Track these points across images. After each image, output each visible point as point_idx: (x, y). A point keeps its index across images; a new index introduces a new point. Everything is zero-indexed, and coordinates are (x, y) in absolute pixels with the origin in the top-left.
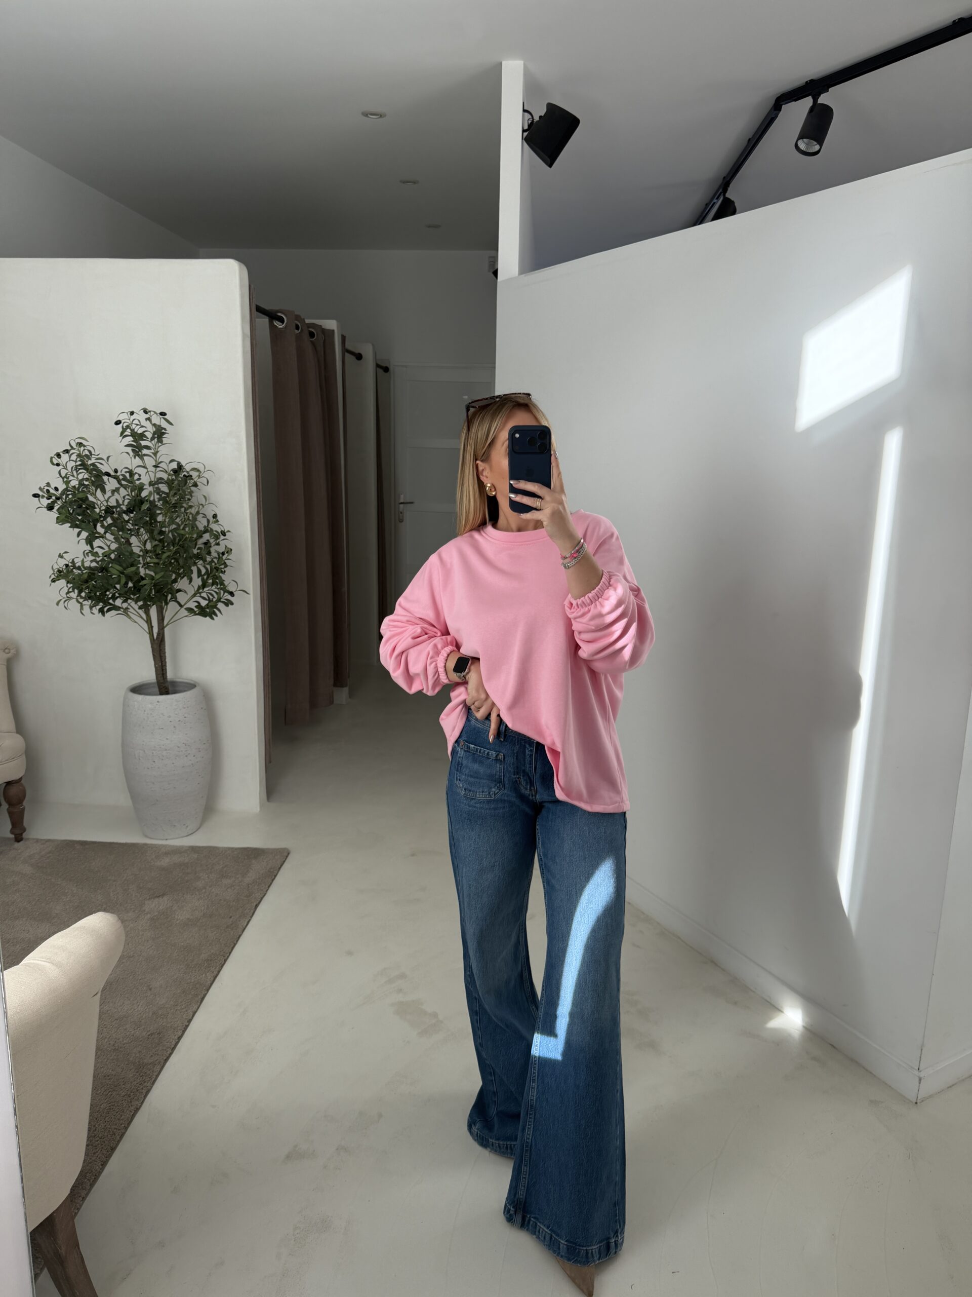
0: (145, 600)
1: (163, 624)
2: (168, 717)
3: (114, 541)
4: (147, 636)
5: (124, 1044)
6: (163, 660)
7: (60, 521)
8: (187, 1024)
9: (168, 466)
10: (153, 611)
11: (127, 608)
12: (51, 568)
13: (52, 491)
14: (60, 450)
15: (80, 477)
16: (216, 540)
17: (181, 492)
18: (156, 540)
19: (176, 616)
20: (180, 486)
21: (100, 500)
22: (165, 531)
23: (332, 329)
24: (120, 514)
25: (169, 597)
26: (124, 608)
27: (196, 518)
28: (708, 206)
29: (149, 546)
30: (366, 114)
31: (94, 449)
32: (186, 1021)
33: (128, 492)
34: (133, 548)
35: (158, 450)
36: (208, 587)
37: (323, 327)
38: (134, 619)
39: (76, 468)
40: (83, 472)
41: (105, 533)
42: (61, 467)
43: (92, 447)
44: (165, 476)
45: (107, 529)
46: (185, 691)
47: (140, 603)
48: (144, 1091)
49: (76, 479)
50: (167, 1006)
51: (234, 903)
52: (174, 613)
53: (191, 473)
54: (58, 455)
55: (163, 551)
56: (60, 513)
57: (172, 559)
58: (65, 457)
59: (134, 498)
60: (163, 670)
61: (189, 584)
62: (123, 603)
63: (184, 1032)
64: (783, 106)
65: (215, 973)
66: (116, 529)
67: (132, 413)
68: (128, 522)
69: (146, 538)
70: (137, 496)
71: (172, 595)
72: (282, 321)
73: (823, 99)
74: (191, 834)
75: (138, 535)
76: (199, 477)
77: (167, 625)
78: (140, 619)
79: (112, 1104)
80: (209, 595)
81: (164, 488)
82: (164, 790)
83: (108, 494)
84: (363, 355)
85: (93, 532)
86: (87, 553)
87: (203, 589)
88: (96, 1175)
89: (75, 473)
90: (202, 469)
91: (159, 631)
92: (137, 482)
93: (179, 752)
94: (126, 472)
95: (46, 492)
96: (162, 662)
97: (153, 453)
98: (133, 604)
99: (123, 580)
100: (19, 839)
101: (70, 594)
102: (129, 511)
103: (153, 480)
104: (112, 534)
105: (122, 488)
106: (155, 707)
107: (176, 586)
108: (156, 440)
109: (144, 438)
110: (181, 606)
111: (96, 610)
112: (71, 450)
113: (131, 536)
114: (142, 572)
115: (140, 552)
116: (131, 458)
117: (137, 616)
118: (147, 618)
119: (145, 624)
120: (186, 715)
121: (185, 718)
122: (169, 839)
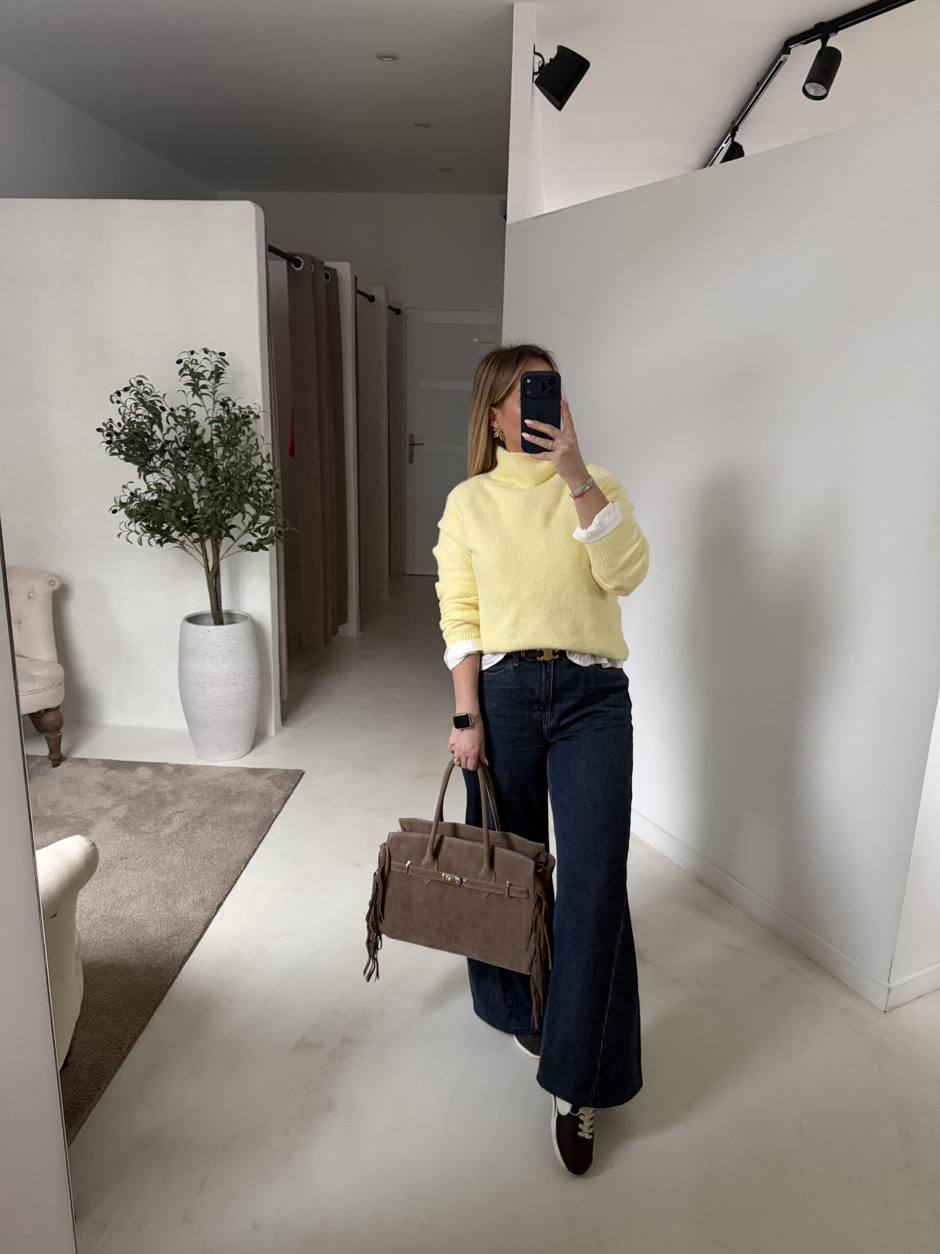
0: (200, 534)
1: (218, 559)
2: (218, 646)
3: (172, 476)
4: (203, 569)
6: (218, 591)
10: (208, 543)
11: (184, 541)
12: (113, 501)
13: (115, 427)
14: (121, 388)
15: (140, 413)
18: (210, 477)
19: (230, 550)
21: (157, 435)
22: (219, 469)
24: (176, 450)
25: (224, 532)
26: (181, 540)
28: (715, 150)
29: (203, 483)
30: (380, 57)
31: (154, 390)
33: (184, 429)
34: (189, 484)
35: (217, 389)
38: (191, 552)
39: (135, 405)
41: (162, 467)
42: (120, 405)
46: (237, 622)
47: (196, 536)
52: (227, 548)
54: (119, 393)
58: (125, 396)
59: (190, 435)
60: (217, 602)
61: (242, 520)
66: (173, 465)
67: (192, 353)
68: (184, 459)
69: (202, 474)
70: (192, 434)
71: (225, 530)
72: (299, 264)
74: (241, 757)
75: (194, 472)
77: (221, 559)
78: (195, 551)
82: (214, 715)
83: (165, 431)
84: (375, 297)
87: (254, 526)
91: (214, 564)
92: (192, 420)
93: (228, 680)
94: (182, 410)
95: (108, 427)
97: (210, 392)
98: (189, 537)
101: (129, 527)
104: (170, 470)
105: (178, 425)
106: (206, 637)
107: (229, 522)
108: (214, 379)
109: (202, 378)
110: (235, 541)
111: (154, 542)
112: (130, 387)
113: (187, 473)
114: (197, 506)
115: (196, 488)
116: (189, 396)
117: (191, 547)
118: (203, 552)
119: (200, 556)
120: (235, 646)
121: (234, 649)
122: (220, 761)
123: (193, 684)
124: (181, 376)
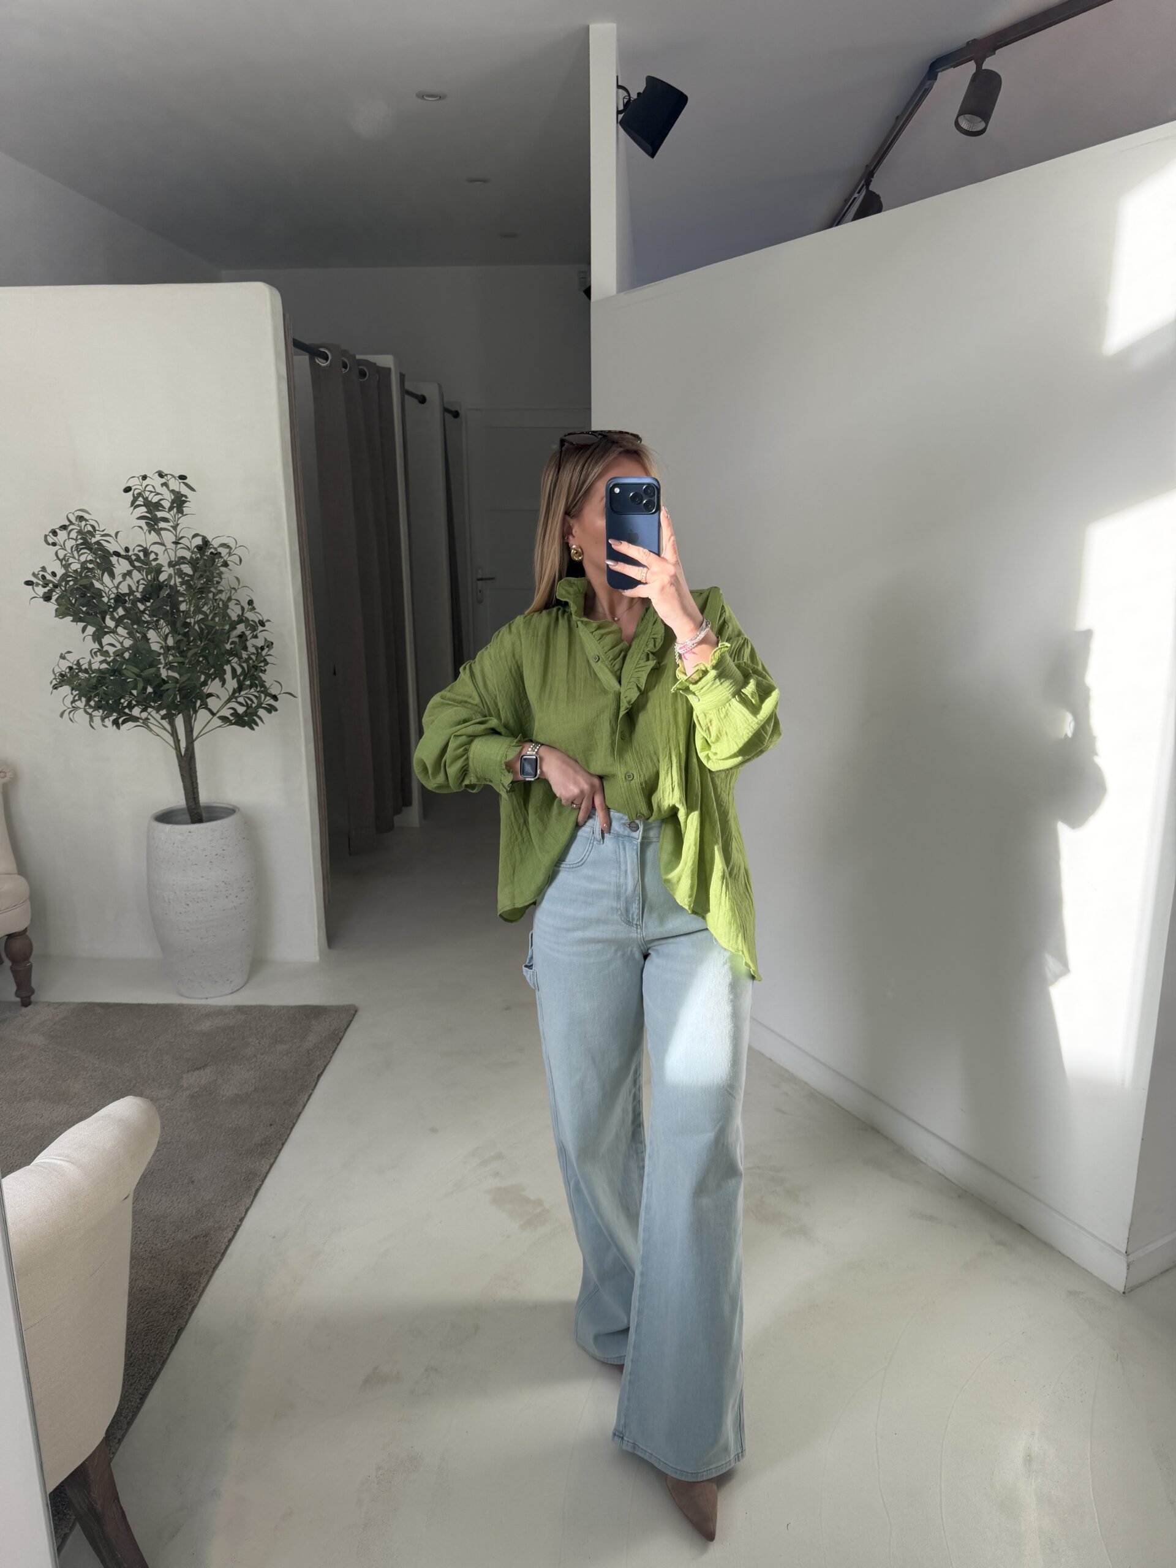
0: (169, 708)
1: (192, 737)
2: (202, 850)
3: (127, 636)
4: (174, 752)
5: (163, 1250)
6: (194, 781)
7: (60, 614)
8: (239, 1223)
9: (191, 542)
10: (179, 721)
11: (147, 719)
12: (52, 673)
13: (49, 577)
14: (56, 526)
15: (83, 558)
16: (253, 632)
17: (208, 574)
18: (179, 634)
19: (208, 726)
20: (206, 566)
21: (107, 586)
22: (190, 623)
23: (387, 366)
24: (134, 602)
25: (198, 703)
26: (143, 718)
27: (228, 606)
28: (848, 202)
29: (170, 642)
30: (421, 96)
31: (98, 524)
32: (238, 1220)
33: (142, 575)
34: (151, 644)
35: (179, 522)
36: (245, 690)
37: (378, 364)
38: (157, 732)
39: (78, 548)
40: (86, 553)
41: (116, 627)
42: (58, 547)
43: (96, 521)
44: (187, 555)
45: (119, 622)
46: (222, 818)
47: (163, 712)
48: (189, 1308)
49: (77, 561)
50: (213, 1202)
51: (292, 1074)
52: (205, 723)
53: (220, 550)
55: (189, 646)
56: (58, 605)
57: (199, 657)
58: (62, 535)
59: (151, 583)
60: (194, 793)
61: (222, 687)
62: (141, 712)
63: (235, 1233)
64: (939, 74)
65: (272, 1161)
66: (129, 622)
67: (144, 477)
68: (143, 612)
69: (167, 631)
70: (154, 581)
71: (200, 701)
72: (326, 359)
73: (989, 64)
74: (237, 990)
75: (158, 629)
76: (230, 554)
77: (197, 738)
78: (163, 732)
79: (151, 1324)
80: (247, 700)
81: (187, 569)
82: (201, 938)
83: (119, 578)
84: (427, 397)
85: (101, 627)
86: (95, 653)
87: (240, 694)
88: (133, 1412)
89: (75, 553)
90: (233, 545)
91: (187, 746)
92: (154, 563)
93: (217, 892)
94: (139, 551)
95: (40, 578)
96: (192, 783)
97: (172, 526)
98: (154, 713)
99: (140, 685)
100: (26, 1002)
101: (76, 703)
102: (144, 599)
103: (173, 559)
104: (125, 628)
105: (135, 571)
106: (186, 838)
107: (206, 690)
108: (175, 509)
109: (160, 508)
110: (213, 714)
111: (108, 722)
112: (69, 525)
113: (148, 630)
114: (164, 673)
115: (160, 649)
116: (145, 533)
117: (159, 727)
118: (172, 730)
119: (169, 735)
120: (224, 848)
121: (223, 852)
122: (210, 998)
123: (171, 901)
124: (132, 508)
